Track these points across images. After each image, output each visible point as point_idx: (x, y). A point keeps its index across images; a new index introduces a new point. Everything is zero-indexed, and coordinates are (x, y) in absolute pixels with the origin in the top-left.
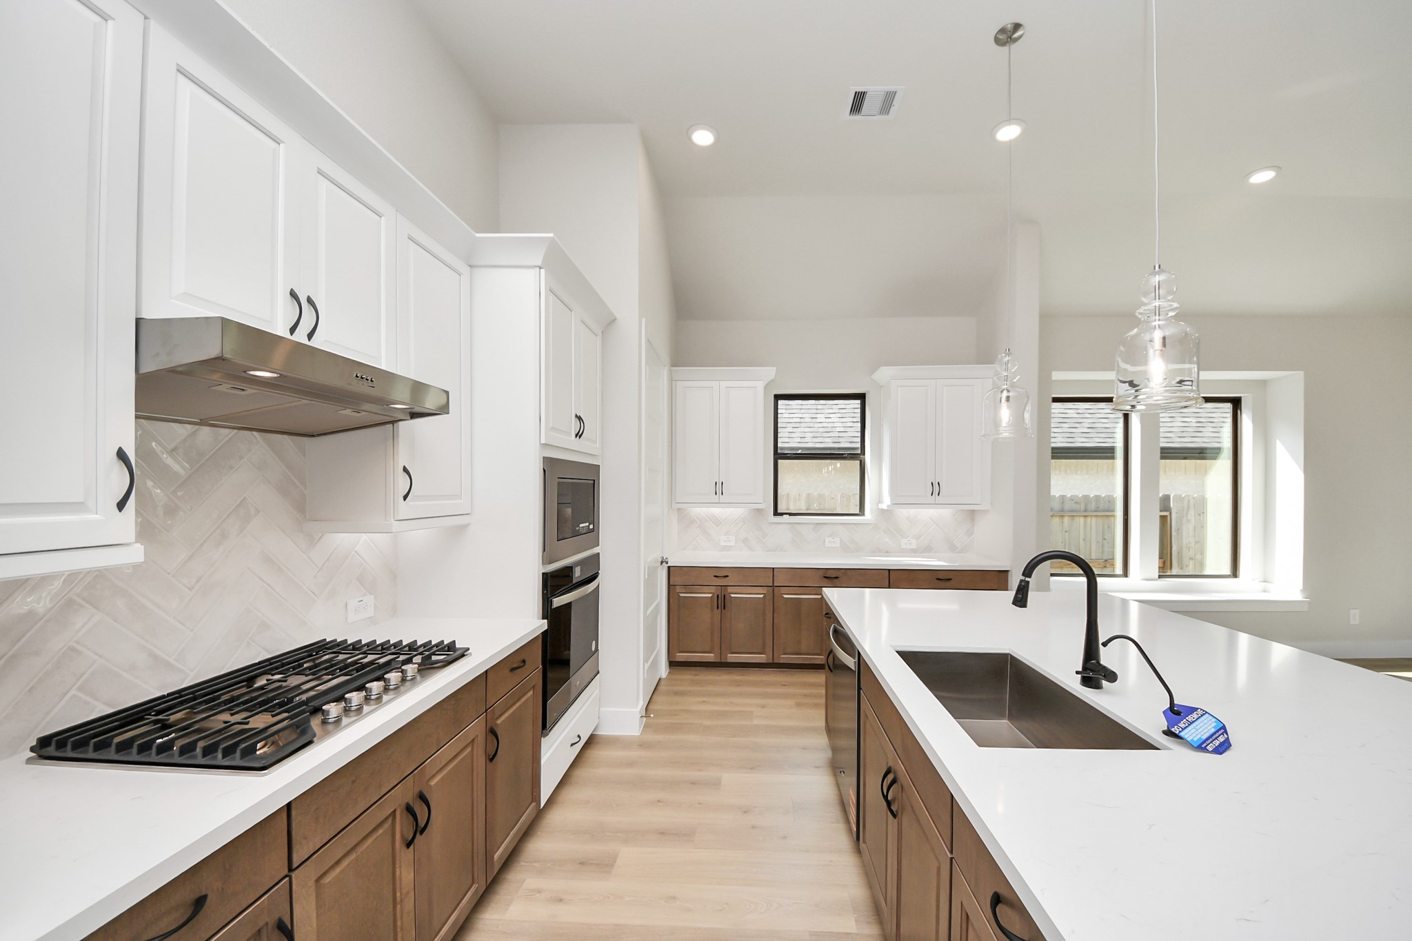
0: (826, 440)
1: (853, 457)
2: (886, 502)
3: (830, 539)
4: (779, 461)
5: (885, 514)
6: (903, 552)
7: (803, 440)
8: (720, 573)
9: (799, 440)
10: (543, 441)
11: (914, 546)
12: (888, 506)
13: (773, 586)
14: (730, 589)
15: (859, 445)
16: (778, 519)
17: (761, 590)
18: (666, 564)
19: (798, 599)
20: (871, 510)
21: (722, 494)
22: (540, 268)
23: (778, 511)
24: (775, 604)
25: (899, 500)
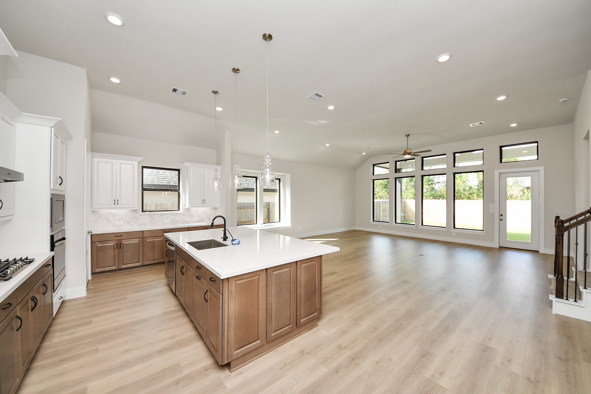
0: (164, 182)
1: (175, 190)
3: (166, 219)
4: (144, 191)
5: (188, 210)
6: (194, 222)
7: (153, 181)
8: (118, 235)
9: (151, 181)
10: (52, 188)
11: (197, 220)
12: (188, 207)
13: (143, 237)
14: (123, 241)
15: (177, 184)
16: (144, 213)
17: (137, 239)
18: (90, 234)
19: (153, 241)
20: (182, 209)
21: (118, 204)
22: (52, 127)
23: (144, 210)
24: (144, 244)
25: (192, 205)
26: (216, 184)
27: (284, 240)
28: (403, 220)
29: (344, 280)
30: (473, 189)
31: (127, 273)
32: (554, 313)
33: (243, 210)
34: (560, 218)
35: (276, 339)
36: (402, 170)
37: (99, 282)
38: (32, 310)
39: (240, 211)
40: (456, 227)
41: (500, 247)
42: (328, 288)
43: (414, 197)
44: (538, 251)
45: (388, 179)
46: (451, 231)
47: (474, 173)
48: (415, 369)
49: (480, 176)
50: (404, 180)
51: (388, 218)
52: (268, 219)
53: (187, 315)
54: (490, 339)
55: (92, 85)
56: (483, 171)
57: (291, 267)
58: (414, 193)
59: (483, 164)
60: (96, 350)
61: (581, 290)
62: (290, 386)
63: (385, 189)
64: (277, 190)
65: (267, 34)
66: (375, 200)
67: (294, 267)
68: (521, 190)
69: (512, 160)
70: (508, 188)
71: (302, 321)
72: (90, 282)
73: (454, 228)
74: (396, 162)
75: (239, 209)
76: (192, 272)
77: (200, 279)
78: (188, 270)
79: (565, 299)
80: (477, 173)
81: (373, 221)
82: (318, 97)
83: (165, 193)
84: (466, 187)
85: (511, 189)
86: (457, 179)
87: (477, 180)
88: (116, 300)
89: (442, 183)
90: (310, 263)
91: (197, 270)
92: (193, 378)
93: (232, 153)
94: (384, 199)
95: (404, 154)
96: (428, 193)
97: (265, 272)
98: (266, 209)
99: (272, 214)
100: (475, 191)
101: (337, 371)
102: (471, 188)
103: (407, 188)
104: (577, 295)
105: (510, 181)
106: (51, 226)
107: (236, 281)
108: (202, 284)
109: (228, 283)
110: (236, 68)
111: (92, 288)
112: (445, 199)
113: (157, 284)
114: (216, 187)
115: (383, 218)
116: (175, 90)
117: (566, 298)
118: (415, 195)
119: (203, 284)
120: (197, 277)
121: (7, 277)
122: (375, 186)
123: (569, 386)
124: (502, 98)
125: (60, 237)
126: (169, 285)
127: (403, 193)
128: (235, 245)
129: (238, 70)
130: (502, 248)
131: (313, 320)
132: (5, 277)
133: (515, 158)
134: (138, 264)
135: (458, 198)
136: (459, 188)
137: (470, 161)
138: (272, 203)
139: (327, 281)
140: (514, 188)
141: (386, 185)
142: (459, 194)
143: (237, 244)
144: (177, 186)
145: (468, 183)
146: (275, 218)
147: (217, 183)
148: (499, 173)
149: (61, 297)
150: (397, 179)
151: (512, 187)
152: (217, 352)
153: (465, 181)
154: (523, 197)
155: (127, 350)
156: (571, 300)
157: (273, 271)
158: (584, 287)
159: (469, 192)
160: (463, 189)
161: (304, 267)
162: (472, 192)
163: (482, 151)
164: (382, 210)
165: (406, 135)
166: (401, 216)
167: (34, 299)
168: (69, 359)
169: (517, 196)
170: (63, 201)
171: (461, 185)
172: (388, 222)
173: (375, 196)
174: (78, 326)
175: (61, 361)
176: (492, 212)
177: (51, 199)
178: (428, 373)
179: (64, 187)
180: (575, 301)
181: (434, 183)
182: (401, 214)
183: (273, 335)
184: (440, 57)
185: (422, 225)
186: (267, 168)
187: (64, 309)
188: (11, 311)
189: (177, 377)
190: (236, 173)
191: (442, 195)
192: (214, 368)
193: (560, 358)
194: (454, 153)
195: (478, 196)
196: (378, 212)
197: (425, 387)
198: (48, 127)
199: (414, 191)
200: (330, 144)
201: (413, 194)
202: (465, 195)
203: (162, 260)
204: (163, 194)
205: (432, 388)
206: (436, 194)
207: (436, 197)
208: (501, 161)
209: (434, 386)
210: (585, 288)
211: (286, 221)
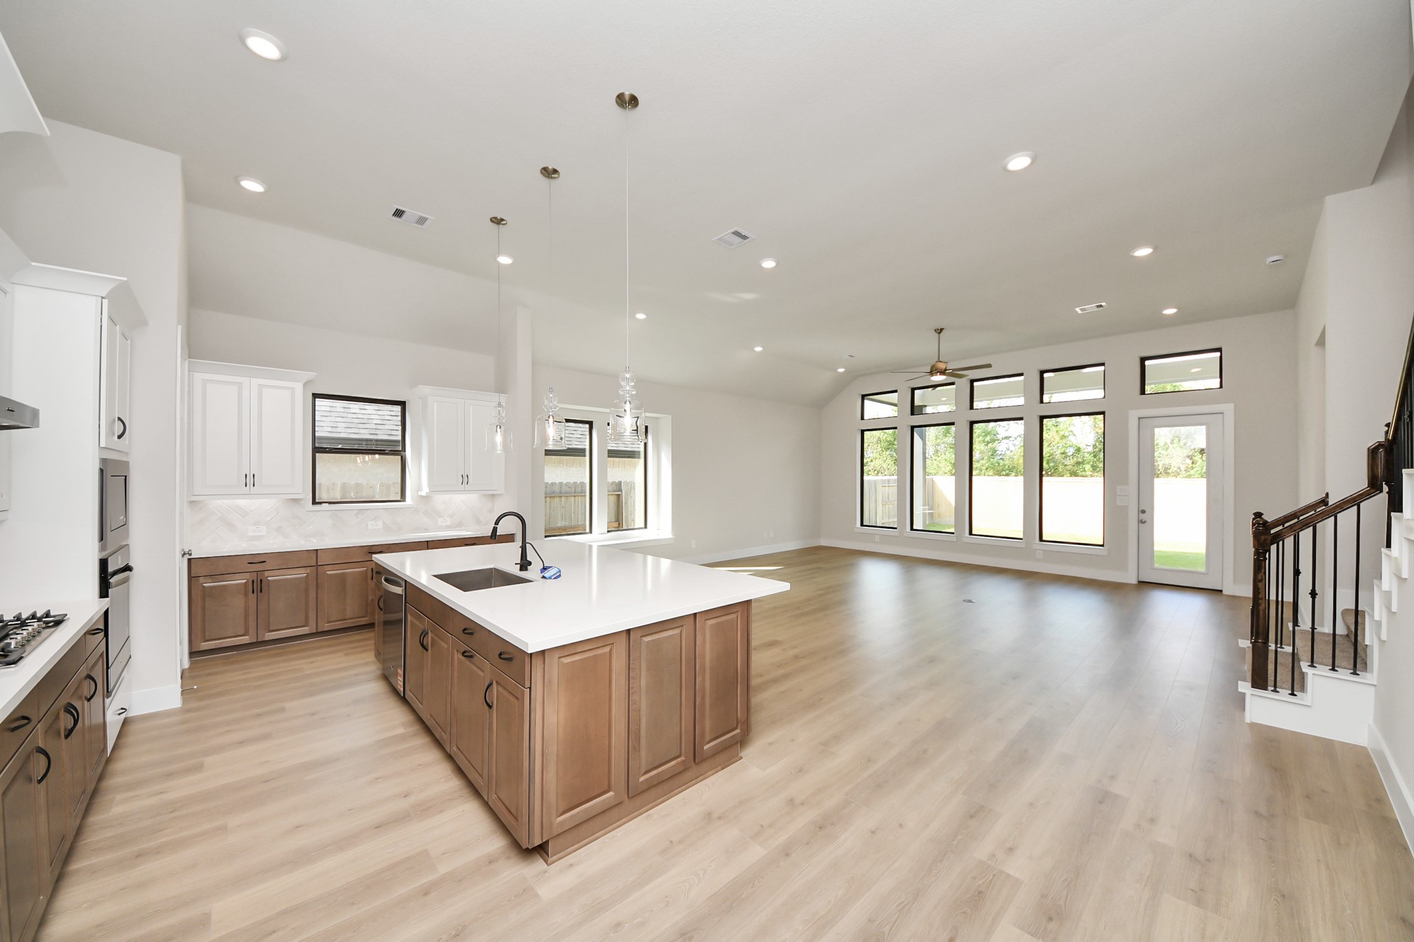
0: (362, 431)
1: (394, 453)
2: (425, 490)
3: (373, 522)
4: (317, 454)
5: (426, 499)
6: (440, 528)
7: (334, 430)
8: (256, 560)
9: (330, 429)
10: (103, 445)
11: (449, 523)
12: (427, 493)
13: (317, 566)
14: (266, 574)
15: (399, 438)
16: (317, 507)
17: (302, 570)
18: (187, 557)
19: (343, 573)
20: (412, 496)
21: (254, 486)
22: (102, 298)
23: (317, 501)
24: (319, 581)
25: (435, 489)
26: (499, 438)
27: (657, 567)
28: (927, 523)
29: (796, 657)
30: (1084, 453)
31: (278, 651)
32: (1248, 721)
33: (557, 500)
34: (1263, 516)
35: (648, 789)
36: (927, 408)
37: (209, 675)
38: (67, 737)
39: (550, 502)
40: (1044, 539)
41: (1139, 582)
42: (761, 676)
43: (952, 470)
44: (1221, 591)
45: (896, 428)
46: (1035, 547)
47: (1087, 417)
48: (955, 843)
49: (1098, 423)
50: (931, 432)
51: (896, 520)
52: (618, 522)
53: (438, 743)
54: (1113, 777)
55: (192, 196)
56: (1103, 413)
57: (683, 626)
58: (953, 462)
59: (1104, 397)
60: (223, 829)
61: (1304, 670)
62: (684, 888)
63: (888, 453)
64: (639, 452)
65: (627, 93)
66: (866, 478)
67: (688, 626)
68: (1188, 457)
69: (1169, 388)
70: (1160, 450)
71: (706, 747)
72: (186, 674)
73: (1041, 539)
74: (913, 390)
75: (548, 499)
76: (449, 644)
77: (471, 657)
78: (440, 638)
79: (1272, 691)
80: (1092, 417)
81: (862, 525)
82: (740, 240)
83: (364, 459)
84: (1067, 447)
85: (1167, 453)
86: (1049, 430)
87: (1093, 432)
88: (259, 715)
89: (1016, 439)
90: (723, 619)
91: (463, 636)
92: (461, 880)
93: (534, 363)
94: (885, 475)
95: (932, 373)
96: (984, 462)
97: (624, 637)
98: (613, 499)
99: (627, 511)
100: (1088, 457)
101: (786, 852)
102: (1078, 450)
103: (937, 451)
104: (1295, 682)
105: (1162, 435)
106: (102, 538)
107: (559, 658)
108: (475, 669)
109: (542, 662)
110: (550, 168)
111: (195, 687)
112: (1021, 475)
113: (356, 675)
114: (499, 444)
115: (883, 519)
116: (399, 213)
117: (1273, 689)
118: (954, 465)
119: (479, 668)
120: (464, 652)
121: (12, 657)
122: (866, 445)
123: (1273, 867)
124: (1143, 252)
125: (121, 564)
126: (386, 678)
127: (928, 462)
128: (549, 580)
129: (555, 171)
130: (1145, 585)
131: (730, 747)
132: (6, 656)
133: (1174, 384)
134: (305, 630)
135: (1050, 473)
136: (1052, 452)
137: (1078, 391)
138: (627, 483)
139: (760, 660)
140: (1173, 450)
141: (891, 443)
142: (1052, 464)
143: (555, 578)
144: (397, 441)
145: (1073, 440)
146: (633, 520)
147: (501, 435)
148: (1139, 418)
149: (122, 709)
150: (915, 429)
151: (1168, 450)
152: (517, 821)
153: (1067, 434)
154: (1192, 472)
155: (297, 827)
156: (1284, 693)
157: (644, 636)
158: (1310, 664)
159: (1075, 459)
160: (1062, 453)
161: (712, 625)
162: (1080, 460)
163: (1102, 368)
164: (881, 502)
165: (935, 330)
166: (924, 514)
167: (70, 709)
168: (158, 851)
169: (1179, 468)
170: (126, 476)
171: (1058, 443)
172: (896, 528)
173: (865, 468)
174: (170, 775)
175: (139, 855)
176: (1123, 504)
177: (101, 471)
178: (982, 850)
179: (127, 443)
180: (1293, 694)
181: (998, 440)
182: (924, 510)
183: (642, 779)
184: (1011, 160)
185: (971, 533)
186: (625, 403)
187: (130, 739)
188: (27, 735)
189: (424, 880)
190: (551, 413)
191: (1014, 467)
192: (508, 858)
193: (1256, 813)
194: (1042, 373)
195: (1094, 468)
196: (873, 505)
197: (974, 878)
198: (94, 298)
199: (953, 456)
200: (764, 347)
201: (951, 463)
202: (1066, 465)
203: (364, 621)
204: (359, 461)
205: (991, 881)
206: (1001, 464)
207: (1003, 470)
208: (1143, 392)
209: (994, 875)
210: (1312, 666)
211: (661, 526)
